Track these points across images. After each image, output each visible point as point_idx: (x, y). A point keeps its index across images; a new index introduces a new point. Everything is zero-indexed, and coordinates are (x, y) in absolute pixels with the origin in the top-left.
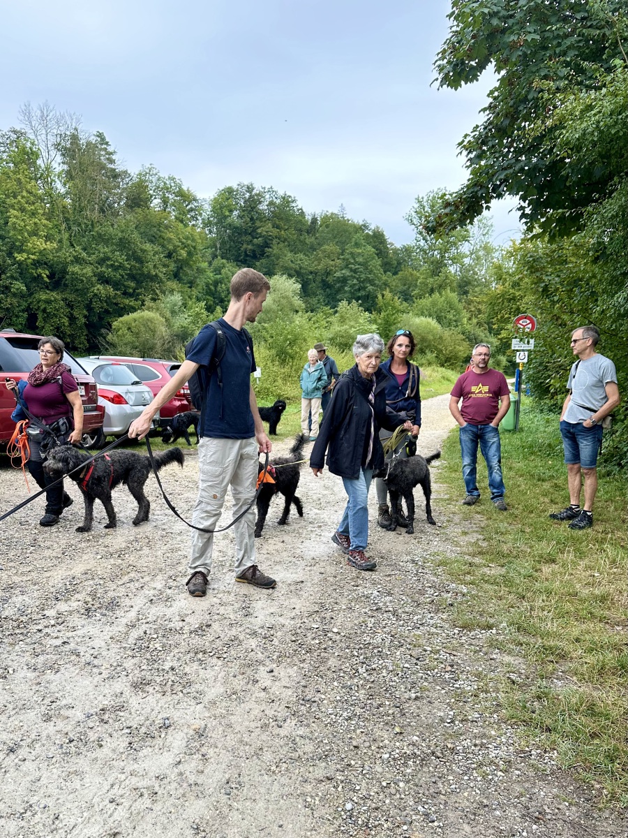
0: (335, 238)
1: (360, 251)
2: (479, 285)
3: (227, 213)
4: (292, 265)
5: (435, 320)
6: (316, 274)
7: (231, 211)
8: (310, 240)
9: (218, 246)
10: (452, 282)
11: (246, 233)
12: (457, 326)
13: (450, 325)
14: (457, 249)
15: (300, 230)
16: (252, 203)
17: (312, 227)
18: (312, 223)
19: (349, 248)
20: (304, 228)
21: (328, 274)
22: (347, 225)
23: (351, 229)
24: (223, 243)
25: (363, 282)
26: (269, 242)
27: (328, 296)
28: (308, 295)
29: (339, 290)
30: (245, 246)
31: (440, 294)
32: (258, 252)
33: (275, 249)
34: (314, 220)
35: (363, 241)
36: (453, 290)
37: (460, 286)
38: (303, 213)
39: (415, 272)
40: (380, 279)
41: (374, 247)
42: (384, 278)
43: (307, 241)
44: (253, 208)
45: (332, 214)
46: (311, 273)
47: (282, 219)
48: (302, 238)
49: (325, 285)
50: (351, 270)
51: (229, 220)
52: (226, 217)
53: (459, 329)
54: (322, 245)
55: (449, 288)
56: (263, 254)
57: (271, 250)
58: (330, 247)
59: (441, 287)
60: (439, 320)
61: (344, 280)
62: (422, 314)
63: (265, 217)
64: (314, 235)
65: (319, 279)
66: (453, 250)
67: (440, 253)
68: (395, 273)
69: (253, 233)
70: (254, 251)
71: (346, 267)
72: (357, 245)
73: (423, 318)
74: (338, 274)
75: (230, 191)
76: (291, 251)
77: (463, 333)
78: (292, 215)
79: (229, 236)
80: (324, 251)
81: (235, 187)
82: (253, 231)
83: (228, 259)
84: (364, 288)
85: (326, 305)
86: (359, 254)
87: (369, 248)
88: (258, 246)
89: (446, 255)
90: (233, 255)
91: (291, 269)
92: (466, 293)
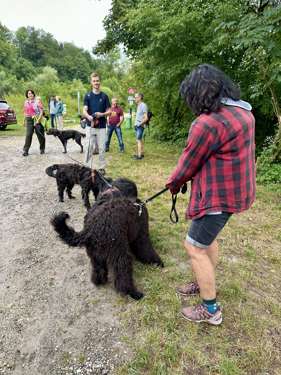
0: (70, 53)
1: (81, 59)
2: (125, 76)
3: (23, 38)
4: (53, 63)
5: (110, 88)
6: (64, 67)
7: (25, 37)
8: (60, 53)
9: (21, 52)
10: (115, 74)
11: (32, 47)
12: (117, 91)
13: (115, 91)
14: (117, 61)
15: (56, 49)
16: (34, 35)
17: (61, 48)
18: (61, 46)
19: (76, 58)
20: (57, 48)
21: (69, 67)
22: (75, 48)
23: (77, 50)
24: (23, 51)
25: (83, 72)
26: (43, 52)
27: (69, 76)
28: (61, 75)
29: (73, 74)
30: (32, 53)
31: (111, 78)
32: (38, 56)
33: (46, 55)
34: (62, 45)
35: (81, 56)
36: (115, 77)
37: (118, 76)
38: (56, 41)
39: (102, 69)
40: (89, 71)
41: (86, 58)
42: (91, 71)
43: (59, 53)
44: (35, 37)
45: (69, 43)
46: (62, 66)
47: (48, 43)
48: (57, 52)
49: (68, 72)
50: (78, 67)
51: (24, 42)
52: (23, 40)
53: (118, 92)
54: (65, 56)
55: (114, 76)
56: (41, 57)
57: (44, 55)
58: (69, 57)
59: (112, 76)
60: (111, 88)
61: (75, 70)
62: (105, 86)
63: (40, 41)
64: (62, 51)
65: (65, 69)
66: (115, 62)
67: (111, 63)
68: (95, 69)
69: (36, 48)
70: (37, 55)
71: (76, 65)
72: (79, 57)
73: (105, 87)
74: (72, 68)
75: (24, 29)
76: (53, 57)
77: (120, 94)
78: (52, 42)
79: (25, 48)
80: (66, 58)
81: (26, 27)
82: (35, 47)
83: (25, 58)
84: (83, 74)
85: (69, 80)
86: (80, 60)
87: (84, 58)
88: (38, 53)
89: (113, 64)
90: (28, 56)
91: (53, 64)
92: (120, 79)
